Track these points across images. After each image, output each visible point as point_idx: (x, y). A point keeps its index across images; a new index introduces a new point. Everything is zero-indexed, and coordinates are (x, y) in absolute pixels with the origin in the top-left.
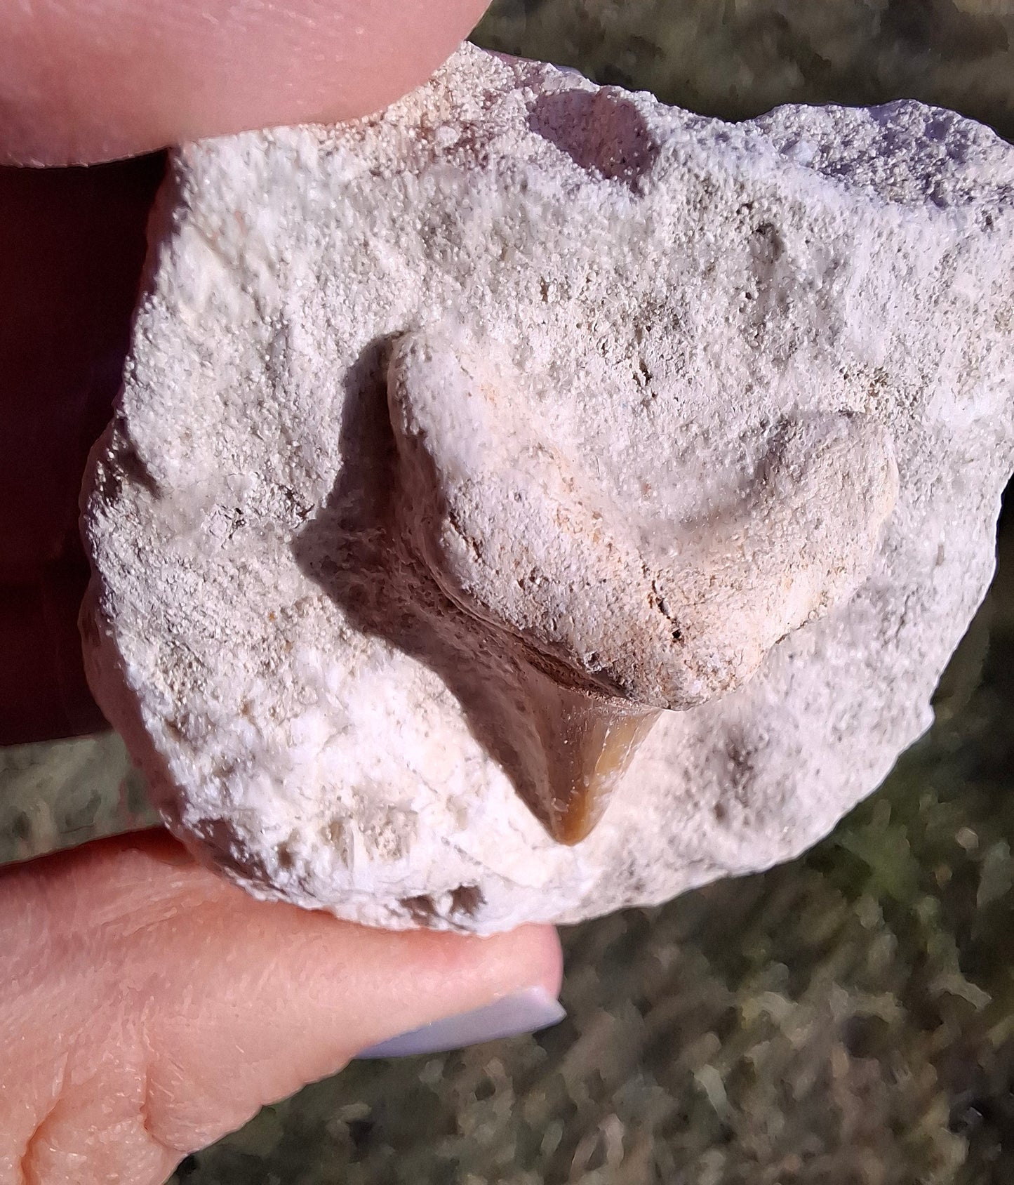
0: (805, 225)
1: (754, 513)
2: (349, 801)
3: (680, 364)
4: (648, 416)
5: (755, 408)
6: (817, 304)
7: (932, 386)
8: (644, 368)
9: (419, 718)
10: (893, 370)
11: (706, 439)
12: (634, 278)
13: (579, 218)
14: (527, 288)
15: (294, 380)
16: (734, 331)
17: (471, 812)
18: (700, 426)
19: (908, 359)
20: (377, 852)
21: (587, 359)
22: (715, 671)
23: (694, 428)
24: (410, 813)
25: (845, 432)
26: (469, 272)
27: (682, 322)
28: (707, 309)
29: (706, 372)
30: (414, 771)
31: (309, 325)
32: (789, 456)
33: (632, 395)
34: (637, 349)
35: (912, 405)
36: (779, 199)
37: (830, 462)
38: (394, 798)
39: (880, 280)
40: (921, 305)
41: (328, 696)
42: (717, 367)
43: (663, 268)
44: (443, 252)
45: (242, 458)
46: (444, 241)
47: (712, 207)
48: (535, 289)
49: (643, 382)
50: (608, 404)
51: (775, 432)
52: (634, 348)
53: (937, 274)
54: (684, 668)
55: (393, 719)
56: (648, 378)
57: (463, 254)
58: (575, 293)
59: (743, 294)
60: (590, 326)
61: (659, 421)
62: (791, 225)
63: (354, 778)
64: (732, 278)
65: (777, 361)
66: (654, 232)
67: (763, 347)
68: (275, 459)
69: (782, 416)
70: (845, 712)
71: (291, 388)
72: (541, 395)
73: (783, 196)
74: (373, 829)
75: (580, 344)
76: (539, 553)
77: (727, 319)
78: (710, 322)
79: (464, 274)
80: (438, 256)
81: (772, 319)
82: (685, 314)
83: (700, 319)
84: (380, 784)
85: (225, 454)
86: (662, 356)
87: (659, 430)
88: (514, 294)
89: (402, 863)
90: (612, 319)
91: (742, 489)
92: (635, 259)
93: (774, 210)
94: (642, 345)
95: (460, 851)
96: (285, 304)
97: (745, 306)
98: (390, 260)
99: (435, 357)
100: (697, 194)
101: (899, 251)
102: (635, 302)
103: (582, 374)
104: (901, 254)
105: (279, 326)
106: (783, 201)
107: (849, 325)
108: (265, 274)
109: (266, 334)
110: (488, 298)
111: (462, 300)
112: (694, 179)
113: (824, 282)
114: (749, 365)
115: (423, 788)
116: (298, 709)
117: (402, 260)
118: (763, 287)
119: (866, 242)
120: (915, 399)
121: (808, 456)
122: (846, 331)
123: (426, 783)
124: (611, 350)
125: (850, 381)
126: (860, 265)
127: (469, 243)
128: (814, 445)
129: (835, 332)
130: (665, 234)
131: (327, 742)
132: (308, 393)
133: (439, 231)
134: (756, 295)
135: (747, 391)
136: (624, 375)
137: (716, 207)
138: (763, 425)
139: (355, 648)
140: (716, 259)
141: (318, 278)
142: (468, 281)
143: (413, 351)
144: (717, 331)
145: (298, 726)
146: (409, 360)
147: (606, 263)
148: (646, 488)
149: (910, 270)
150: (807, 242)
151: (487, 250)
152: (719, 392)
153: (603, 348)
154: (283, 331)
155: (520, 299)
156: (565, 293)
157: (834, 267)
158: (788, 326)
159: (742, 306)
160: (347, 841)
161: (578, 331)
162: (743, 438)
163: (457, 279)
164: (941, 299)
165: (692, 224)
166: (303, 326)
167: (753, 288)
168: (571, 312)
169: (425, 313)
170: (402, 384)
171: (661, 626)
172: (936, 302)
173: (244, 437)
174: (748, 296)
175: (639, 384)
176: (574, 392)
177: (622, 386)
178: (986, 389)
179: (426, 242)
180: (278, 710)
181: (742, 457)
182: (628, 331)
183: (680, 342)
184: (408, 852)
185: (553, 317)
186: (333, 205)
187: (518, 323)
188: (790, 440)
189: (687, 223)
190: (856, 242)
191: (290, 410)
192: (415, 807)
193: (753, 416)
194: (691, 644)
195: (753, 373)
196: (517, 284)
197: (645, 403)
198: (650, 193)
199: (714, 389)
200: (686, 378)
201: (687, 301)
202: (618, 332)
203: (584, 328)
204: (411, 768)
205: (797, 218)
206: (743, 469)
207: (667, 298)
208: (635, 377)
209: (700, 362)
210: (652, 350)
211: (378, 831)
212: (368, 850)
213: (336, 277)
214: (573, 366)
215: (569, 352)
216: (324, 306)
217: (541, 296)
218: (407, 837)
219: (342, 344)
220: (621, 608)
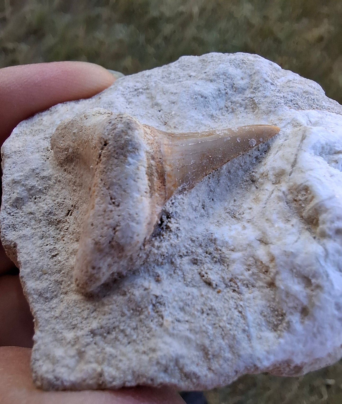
0: (9, 197)
1: (79, 153)
3: (61, 204)
4: (77, 203)
5: (63, 176)
6: (28, 180)
8: (67, 214)
10: (42, 148)
11: (75, 182)
12: (42, 232)
14: (56, 262)
16: (47, 196)
18: (73, 187)
19: (38, 147)
20: (310, 197)
21: (71, 232)
24: (285, 195)
26: (57, 281)
27: (49, 212)
28: (43, 207)
29: (60, 196)
30: (266, 204)
33: (75, 213)
34: (63, 219)
36: (5, 207)
39: (18, 169)
40: (21, 155)
42: (58, 194)
43: (36, 226)
44: (53, 292)
46: (49, 293)
48: (55, 259)
49: (71, 212)
50: (79, 217)
52: (63, 221)
53: (13, 156)
55: (247, 225)
56: (69, 211)
57: (51, 286)
58: (52, 247)
59: (36, 200)
60: (63, 237)
62: (11, 200)
64: (32, 206)
65: (50, 179)
66: (24, 235)
67: (48, 186)
69: (61, 167)
71: (111, 321)
74: (301, 205)
75: (68, 237)
77: (44, 200)
78: (46, 204)
79: (59, 283)
80: (55, 293)
81: (38, 188)
82: (46, 212)
83: (46, 207)
84: (278, 213)
85: (148, 336)
86: (62, 211)
87: (79, 198)
88: (59, 264)
91: (78, 162)
92: (35, 235)
93: (8, 207)
94: (61, 219)
96: (83, 335)
97: (38, 198)
98: (61, 308)
100: (11, 229)
102: (50, 228)
103: (75, 231)
104: (10, 169)
107: (30, 168)
109: (97, 339)
110: (63, 271)
111: (67, 279)
113: (22, 182)
114: (54, 186)
115: (273, 195)
116: (259, 263)
117: (61, 304)
118: (31, 197)
119: (9, 179)
122: (32, 168)
123: (270, 196)
124: (67, 227)
125: (49, 157)
131: (268, 244)
133: (45, 296)
134: (34, 197)
135: (60, 181)
136: (71, 219)
137: (13, 222)
138: (65, 170)
140: (28, 214)
141: (73, 328)
142: (60, 280)
144: (48, 201)
145: (265, 259)
147: (40, 242)
149: (14, 163)
150: (13, 193)
151: (47, 279)
153: (67, 229)
154: (93, 332)
155: (60, 262)
156: (53, 250)
158: (38, 183)
161: (65, 239)
162: (70, 173)
163: (61, 284)
165: (20, 225)
166: (90, 326)
167: (33, 199)
172: (20, 151)
174: (35, 199)
175: (72, 213)
177: (74, 217)
179: (52, 299)
180: (264, 270)
182: (61, 225)
183: (56, 209)
185: (63, 249)
187: (67, 258)
189: (21, 227)
190: (9, 181)
191: (120, 319)
192: (281, 194)
193: (65, 175)
195: (55, 183)
196: (55, 265)
197: (75, 207)
198: (14, 242)
199: (64, 190)
200: (64, 200)
201: (42, 214)
202: (62, 228)
204: (265, 206)
205: (9, 200)
207: (44, 220)
209: (59, 200)
210: (61, 215)
211: (300, 202)
212: (311, 200)
213: (71, 322)
214: (74, 235)
215: (71, 239)
216: (82, 322)
217: (58, 256)
218: (296, 189)
219: (92, 311)
220: (105, 168)
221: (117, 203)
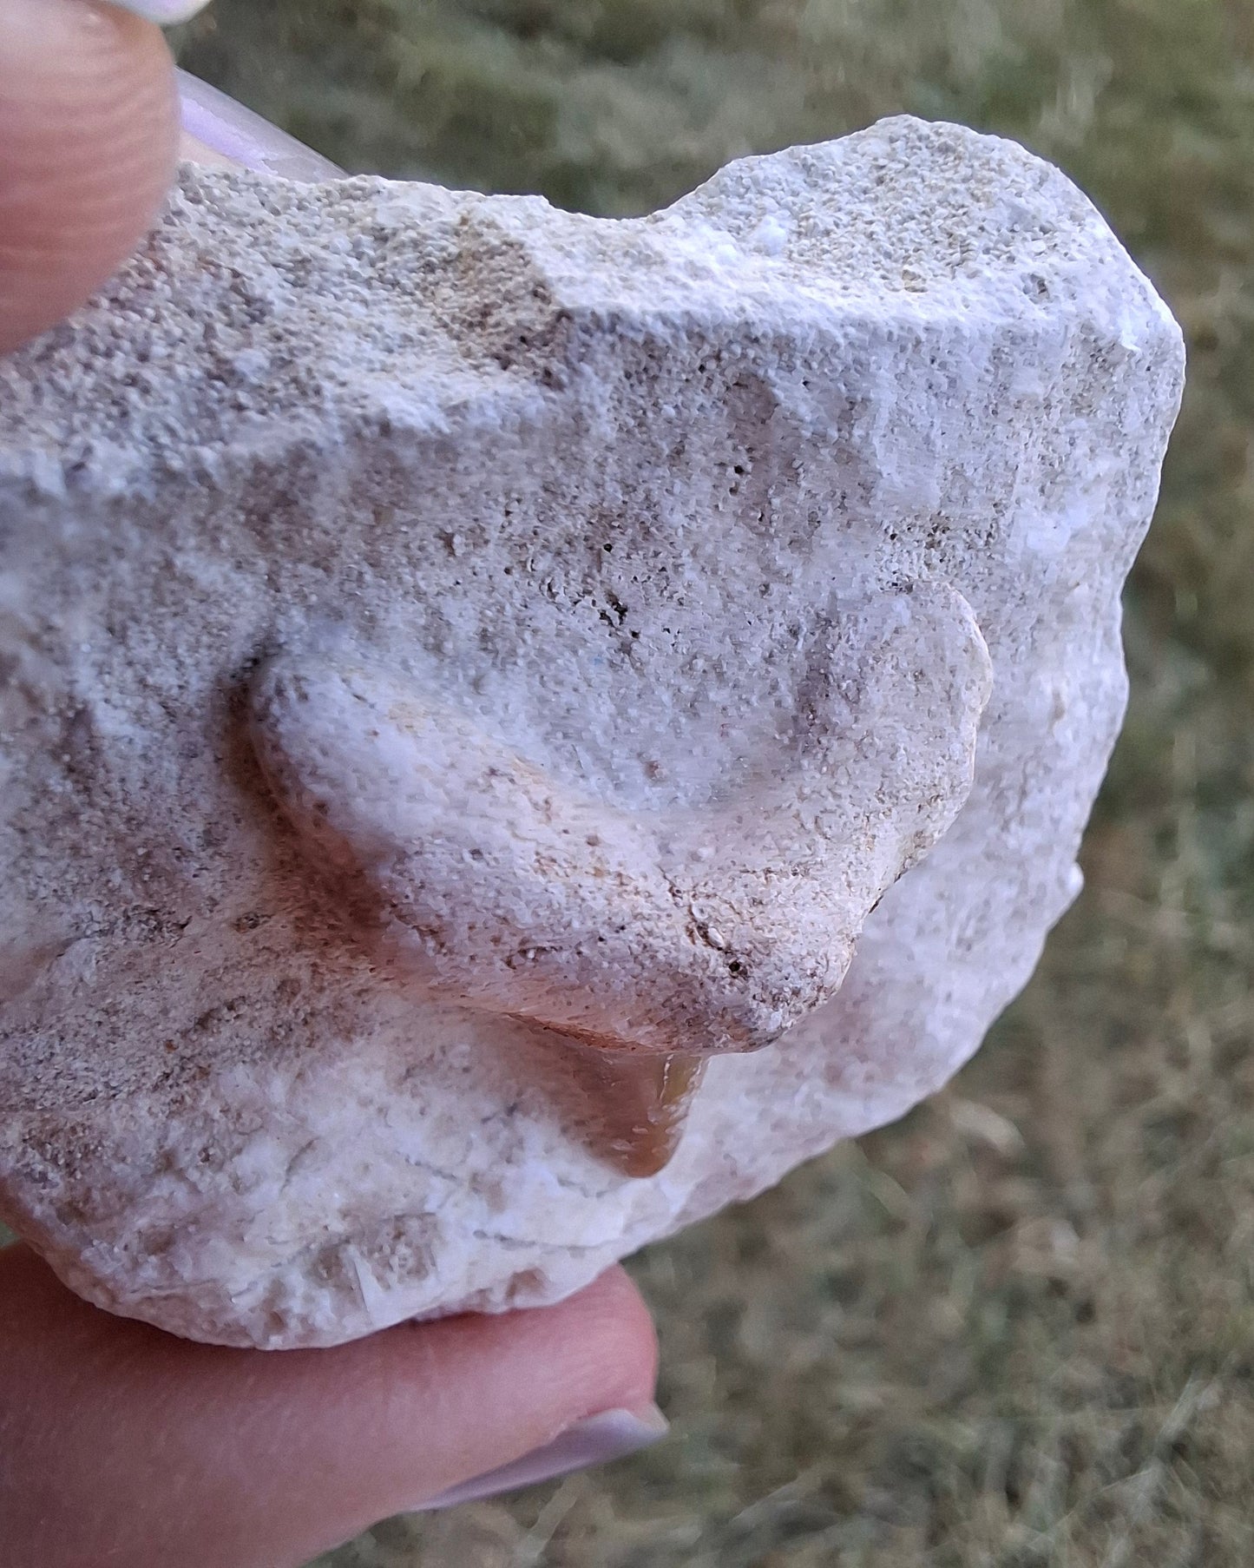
0: (798, 363)
1: (805, 763)
2: (339, 1227)
3: (663, 583)
4: (633, 666)
5: (778, 613)
6: (836, 459)
7: (1009, 514)
8: (613, 600)
9: (407, 1097)
10: (955, 511)
11: (721, 675)
12: (575, 492)
13: (476, 445)
14: (422, 548)
15: (115, 775)
16: (730, 520)
17: (507, 1187)
18: (708, 659)
19: (972, 493)
20: (393, 1278)
21: (530, 613)
22: (796, 992)
23: (700, 664)
24: (422, 1216)
25: (907, 614)
26: (333, 552)
27: (653, 529)
28: (685, 503)
29: (701, 583)
30: (418, 1164)
31: (116, 697)
32: (836, 670)
33: (602, 641)
34: (599, 578)
35: (987, 543)
36: (756, 340)
37: (894, 663)
38: (400, 1205)
39: (915, 407)
40: (975, 424)
41: (277, 1115)
42: (714, 572)
43: (612, 468)
44: (287, 539)
45: (69, 890)
46: (284, 527)
47: (664, 375)
48: (434, 547)
49: (616, 621)
50: (574, 667)
51: (813, 639)
52: (593, 578)
53: (989, 378)
54: (754, 1004)
55: (372, 1109)
56: (622, 611)
57: (316, 534)
58: (493, 534)
59: (731, 470)
60: (524, 564)
61: (650, 669)
62: (779, 368)
63: (338, 1199)
64: (713, 454)
65: (795, 543)
66: (587, 430)
67: (772, 531)
68: (117, 878)
69: (818, 615)
70: (969, 918)
71: (115, 786)
72: (477, 684)
73: (759, 334)
74: (381, 1249)
75: (517, 594)
76: (525, 918)
77: (715, 508)
78: (692, 517)
79: (323, 560)
80: (280, 545)
81: (776, 494)
82: (655, 517)
83: (678, 518)
84: (375, 1195)
85: (43, 892)
86: (635, 578)
87: (653, 679)
88: (404, 561)
89: (431, 1281)
90: (553, 548)
91: (782, 732)
92: (568, 470)
93: (751, 353)
94: (604, 571)
95: (503, 1239)
96: (72, 683)
97: (737, 484)
98: (209, 573)
99: (311, 691)
100: (639, 363)
101: (933, 361)
102: (581, 520)
103: (527, 635)
104: (935, 366)
105: (71, 714)
106: (762, 341)
107: (885, 475)
108: (28, 655)
109: (54, 730)
110: (368, 577)
111: (331, 590)
112: (629, 348)
113: (839, 430)
114: (759, 560)
115: (437, 1182)
116: (238, 1140)
117: (227, 567)
118: (756, 454)
119: (887, 362)
120: (990, 535)
121: (862, 662)
122: (883, 483)
123: (439, 1172)
124: (561, 591)
125: (900, 540)
126: (885, 395)
127: (324, 520)
128: (868, 647)
129: (868, 488)
130: (605, 427)
131: (290, 1170)
132: (140, 784)
133: (274, 517)
134: (749, 466)
135: (763, 593)
136: (584, 622)
137: (669, 372)
138: (794, 633)
139: (297, 1045)
140: (685, 436)
141: (111, 630)
142: (335, 561)
143: (280, 692)
144: (706, 527)
145: (245, 1164)
146: (275, 708)
147: (529, 485)
148: (651, 768)
149: (952, 382)
150: (805, 383)
151: (351, 519)
152: (725, 605)
153: (550, 589)
154: (79, 718)
155: (414, 564)
156: (478, 538)
157: (851, 409)
158: (802, 496)
159: (733, 485)
160: (351, 1274)
161: (510, 579)
162: (769, 659)
163: (316, 565)
164: (1001, 407)
165: (641, 402)
166: (107, 701)
167: (743, 460)
168: (494, 557)
169: (281, 623)
170: (276, 748)
171: (712, 963)
172: (995, 412)
173: (62, 864)
174: (739, 470)
175: (611, 624)
176: (520, 662)
177: (588, 634)
178: (1079, 493)
179: (260, 533)
180: (211, 1152)
181: (775, 687)
182: (580, 559)
183: (656, 554)
184: (434, 1264)
185: (469, 572)
186: (105, 533)
187: (420, 595)
188: (834, 647)
189: (632, 403)
190: (873, 367)
191: (120, 814)
192: (430, 1207)
193: (777, 624)
194: (756, 973)
195: (766, 569)
196: (407, 547)
197: (626, 649)
198: (572, 382)
199: (718, 604)
200: (675, 599)
201: (654, 499)
202: (566, 562)
203: (516, 574)
204: (412, 1161)
205: (785, 357)
206: (779, 703)
207: (625, 503)
208: (603, 615)
209: (689, 574)
210: (619, 574)
211: (387, 1250)
212: (380, 1279)
213: (136, 620)
214: (513, 627)
215: (501, 610)
216: (130, 664)
217: (444, 553)
218: (428, 1246)
219: (170, 704)
220: (653, 957)
221: (518, 960)
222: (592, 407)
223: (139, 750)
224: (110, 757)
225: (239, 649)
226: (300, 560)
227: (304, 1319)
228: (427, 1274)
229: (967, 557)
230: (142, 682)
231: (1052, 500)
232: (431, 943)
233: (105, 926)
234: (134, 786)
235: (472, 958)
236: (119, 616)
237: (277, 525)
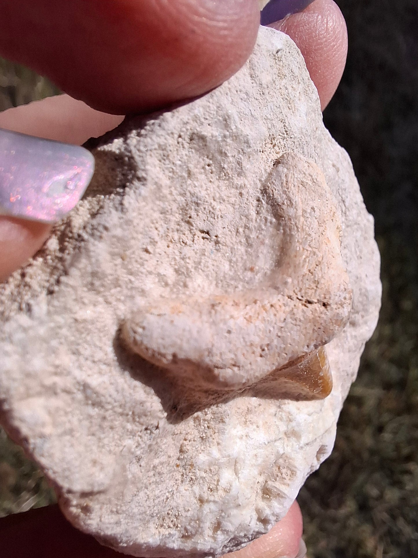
0: (203, 120)
1: (293, 233)
2: (261, 479)
3: (213, 215)
4: (223, 245)
5: (250, 198)
6: (233, 140)
7: (286, 121)
8: (202, 232)
9: (251, 426)
10: (273, 131)
11: (248, 228)
12: (169, 208)
13: (135, 214)
14: (141, 258)
15: (107, 396)
16: (217, 183)
17: (297, 429)
18: (241, 227)
19: (274, 122)
20: (287, 481)
21: (183, 254)
22: (345, 299)
23: (241, 230)
24: (281, 456)
25: (285, 170)
26: (117, 279)
27: (199, 202)
28: (202, 187)
29: (222, 207)
30: (268, 443)
31: (90, 372)
32: (280, 200)
33: (210, 246)
34: (194, 228)
35: (287, 134)
36: (187, 123)
37: (293, 185)
38: (273, 458)
39: (242, 108)
40: (260, 101)
41: (220, 461)
42: (224, 201)
43: (174, 192)
44: (103, 286)
45: (119, 442)
46: (99, 282)
47: (170, 152)
48: (144, 255)
49: (208, 237)
50: (208, 260)
51: (265, 198)
52: (192, 230)
53: (255, 85)
54: (338, 311)
55: (244, 438)
56: (208, 233)
57: (110, 277)
58: (157, 238)
59: (207, 167)
60: (171, 241)
61: (228, 243)
62: (199, 126)
63: (256, 472)
64: (199, 166)
65: (239, 175)
66: (161, 186)
67: (230, 176)
68: (129, 426)
69: (260, 190)
70: (355, 249)
71: (109, 400)
72: (185, 286)
73: (187, 120)
74: (277, 476)
75: (176, 251)
76: (257, 340)
77: (211, 181)
78: (207, 190)
79: (116, 283)
81: (224, 163)
82: (197, 198)
83: (203, 193)
84: (264, 461)
85: (112, 449)
86: (204, 220)
87: (231, 245)
88: (139, 266)
89: (298, 473)
90: (175, 230)
91: (279, 230)
92: (163, 202)
93: (189, 128)
94: (194, 225)
95: (307, 444)
96: (75, 378)
97: (211, 170)
98: (87, 313)
99: (145, 324)
100: (160, 155)
101: (237, 92)
102: (177, 215)
103: (188, 261)
104: (239, 92)
105: (82, 388)
106: (189, 121)
107: (249, 134)
108: (56, 379)
109: (80, 396)
110: (133, 279)
111: (125, 291)
112: (155, 152)
113: (228, 131)
114: (233, 187)
115: (277, 444)
116: (216, 478)
117: (92, 307)
118: (210, 157)
119: (226, 102)
120: (286, 131)
121: (285, 192)
122: (250, 137)
123: (275, 441)
124: (187, 240)
125: (265, 151)
126: (232, 111)
127: (109, 271)
128: (282, 187)
129: (247, 142)
130: (165, 181)
131: (236, 474)
132: (116, 393)
133: (95, 282)
134: (211, 162)
135: (241, 196)
136: (200, 243)
137: (171, 151)
138: (258, 200)
139: (211, 436)
140: (188, 167)
141: (74, 353)
142: (120, 282)
143: (135, 332)
144: (212, 189)
145: (223, 483)
146: (138, 338)
147: (157, 215)
148: (252, 270)
149: (247, 94)
150: (209, 125)
151: (116, 265)
152: (234, 208)
153: (183, 242)
154: (85, 387)
155: (142, 265)
156: (154, 243)
157: (226, 122)
158: (231, 159)
159: (210, 171)
160: (275, 490)
161: (170, 248)
162: (258, 213)
163: (115, 287)
164: (263, 91)
165: (169, 166)
166: (89, 376)
167: (208, 161)
168: (162, 245)
169: (119, 313)
170: (147, 349)
171: (317, 308)
172: (263, 94)
173: (111, 435)
174: (209, 165)
175: (207, 239)
176: (193, 270)
177: (204, 247)
178: (298, 102)
179: (94, 290)
180: (211, 487)
181: (266, 219)
182: (185, 227)
183: (205, 209)
184: (296, 467)
185: (159, 255)
186: (52, 325)
187: (150, 273)
188: (273, 194)
189: (167, 168)
190: (223, 106)
191: (116, 406)
192: (281, 452)
193: (252, 202)
194: (331, 302)
195: (237, 188)
196: (136, 261)
197: (217, 243)
198: (146, 174)
199: (231, 209)
200: (219, 217)
201: (193, 192)
202: (182, 231)
203: (171, 245)
204: (267, 443)
205: (198, 121)
206: (271, 223)
207: (186, 200)
208: (203, 238)
209: (218, 207)
210: (199, 223)
211: (279, 474)
212: (284, 484)
213: (78, 344)
214: (182, 262)
215: (175, 259)
216: (87, 359)
217: (148, 255)
218: (290, 463)
219: (106, 362)
220: (300, 321)
221: (263, 353)
222: (157, 177)
223: (108, 383)
224: (102, 391)
225: (113, 330)
226: (110, 289)
227: (273, 514)
228: (296, 472)
229: (285, 143)
230: (94, 362)
231: (293, 110)
232: (236, 369)
233: (136, 444)
234: (115, 394)
235: (250, 364)
236: (74, 347)
237: (97, 283)
